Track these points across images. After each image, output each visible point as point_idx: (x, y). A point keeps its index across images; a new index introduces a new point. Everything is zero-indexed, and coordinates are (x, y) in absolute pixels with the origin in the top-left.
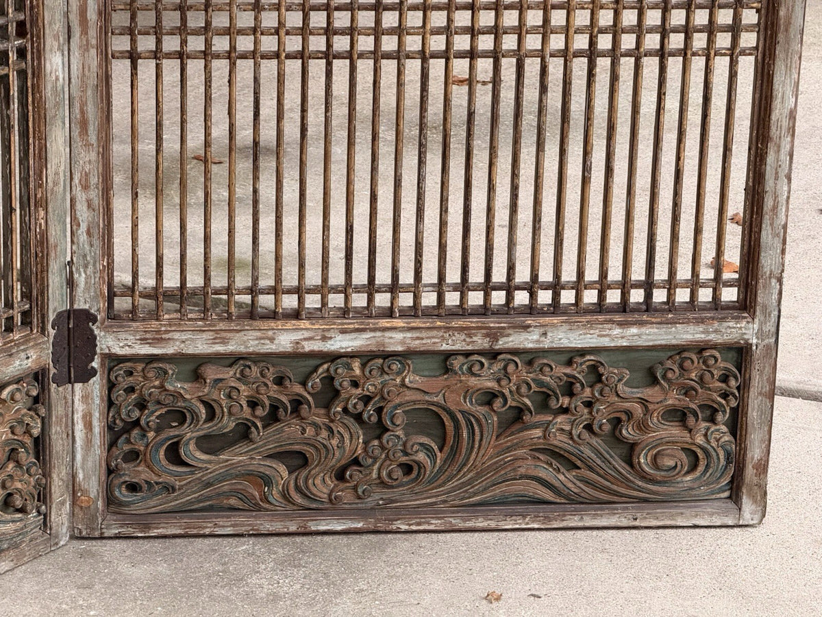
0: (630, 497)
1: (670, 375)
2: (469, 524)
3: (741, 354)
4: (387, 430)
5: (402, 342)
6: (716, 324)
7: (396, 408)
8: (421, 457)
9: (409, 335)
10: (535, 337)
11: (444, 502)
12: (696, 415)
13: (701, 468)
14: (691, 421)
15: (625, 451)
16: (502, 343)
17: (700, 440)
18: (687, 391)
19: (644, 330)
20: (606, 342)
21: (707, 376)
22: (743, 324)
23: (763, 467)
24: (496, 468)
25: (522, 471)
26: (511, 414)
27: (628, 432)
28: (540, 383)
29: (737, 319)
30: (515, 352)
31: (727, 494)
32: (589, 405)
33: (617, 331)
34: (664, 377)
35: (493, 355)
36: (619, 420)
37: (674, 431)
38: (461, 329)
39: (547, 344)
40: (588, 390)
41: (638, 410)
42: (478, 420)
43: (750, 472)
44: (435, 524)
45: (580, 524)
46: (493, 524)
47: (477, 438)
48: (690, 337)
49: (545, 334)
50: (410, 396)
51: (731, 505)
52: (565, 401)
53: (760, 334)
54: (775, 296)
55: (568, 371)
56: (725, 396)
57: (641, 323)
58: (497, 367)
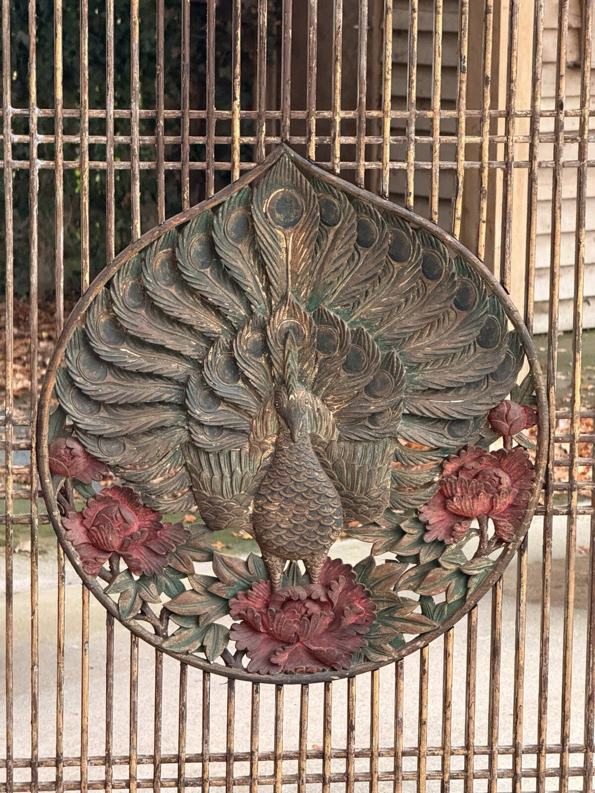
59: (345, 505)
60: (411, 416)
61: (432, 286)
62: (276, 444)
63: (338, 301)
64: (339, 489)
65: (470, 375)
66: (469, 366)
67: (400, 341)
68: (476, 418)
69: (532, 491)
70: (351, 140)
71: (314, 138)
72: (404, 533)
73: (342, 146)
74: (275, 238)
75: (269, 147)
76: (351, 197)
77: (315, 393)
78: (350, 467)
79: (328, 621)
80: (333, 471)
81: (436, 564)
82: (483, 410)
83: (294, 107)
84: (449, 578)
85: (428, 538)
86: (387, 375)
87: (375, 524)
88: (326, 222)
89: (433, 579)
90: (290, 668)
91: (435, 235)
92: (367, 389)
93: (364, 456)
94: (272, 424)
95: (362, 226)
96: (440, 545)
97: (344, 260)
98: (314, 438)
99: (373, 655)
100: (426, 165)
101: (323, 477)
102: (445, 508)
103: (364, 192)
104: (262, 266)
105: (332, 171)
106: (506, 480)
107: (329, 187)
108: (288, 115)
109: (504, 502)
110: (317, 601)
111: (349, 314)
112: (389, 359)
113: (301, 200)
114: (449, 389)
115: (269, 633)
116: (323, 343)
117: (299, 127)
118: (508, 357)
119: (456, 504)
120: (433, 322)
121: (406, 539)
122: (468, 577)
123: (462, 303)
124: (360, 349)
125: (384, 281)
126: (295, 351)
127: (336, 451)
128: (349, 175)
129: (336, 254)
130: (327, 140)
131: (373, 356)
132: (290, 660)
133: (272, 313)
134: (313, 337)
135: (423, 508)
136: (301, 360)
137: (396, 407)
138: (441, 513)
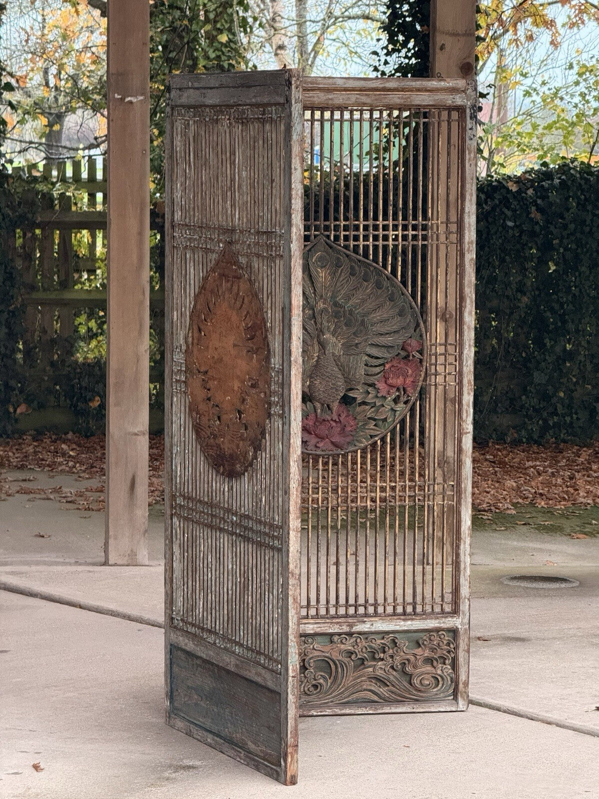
0: (410, 699)
1: (425, 643)
2: (343, 712)
3: (454, 632)
4: (307, 669)
5: (313, 629)
6: (444, 619)
7: (310, 659)
8: (321, 681)
9: (315, 626)
10: (368, 626)
11: (332, 702)
12: (437, 661)
13: (440, 685)
14: (435, 663)
15: (408, 679)
16: (355, 629)
17: (439, 672)
18: (433, 650)
19: (414, 622)
20: (398, 628)
21: (441, 644)
22: (455, 619)
23: (466, 684)
24: (353, 686)
25: (365, 687)
26: (359, 662)
27: (409, 669)
28: (371, 647)
29: (452, 617)
30: (360, 633)
31: (452, 697)
32: (392, 657)
33: (402, 623)
34: (423, 644)
35: (350, 634)
36: (405, 663)
37: (429, 668)
38: (338, 623)
39: (373, 629)
40: (391, 651)
41: (412, 659)
42: (345, 664)
43: (461, 686)
44: (328, 712)
45: (390, 711)
46: (353, 712)
47: (345, 672)
48: (433, 625)
49: (372, 625)
50: (316, 653)
51: (454, 702)
52: (382, 655)
53: (462, 623)
54: (467, 607)
55: (382, 641)
56: (449, 652)
57: (412, 619)
58: (353, 640)
59: (345, 382)
60: (372, 344)
61: (380, 291)
62: (318, 356)
63: (342, 298)
64: (343, 375)
65: (395, 328)
66: (395, 324)
67: (368, 313)
68: (398, 345)
69: (420, 375)
70: (347, 233)
71: (333, 232)
72: (369, 393)
73: (344, 235)
74: (317, 272)
75: (315, 236)
76: (347, 256)
77: (333, 335)
78: (348, 366)
79: (339, 429)
80: (341, 368)
81: (383, 406)
82: (400, 342)
83: (325, 220)
84: (388, 411)
85: (379, 395)
86: (362, 328)
87: (357, 389)
88: (338, 266)
89: (381, 412)
90: (324, 448)
91: (380, 271)
92: (354, 334)
93: (353, 361)
94: (316, 348)
95: (352, 268)
96: (384, 398)
97: (345, 281)
98: (333, 354)
99: (357, 444)
100: (376, 243)
101: (336, 369)
102: (386, 382)
103: (352, 254)
104: (313, 283)
105: (340, 245)
106: (410, 371)
107: (339, 252)
108: (321, 223)
109: (409, 380)
110: (335, 421)
111: (347, 303)
112: (363, 321)
113: (327, 257)
114: (387, 334)
115: (315, 435)
116: (336, 315)
117: (327, 228)
118: (410, 321)
119: (390, 381)
120: (379, 307)
121: (370, 395)
122: (396, 411)
123: (391, 300)
124: (352, 317)
125: (360, 290)
126: (326, 317)
127: (342, 360)
128: (346, 247)
129: (341, 279)
130: (338, 233)
131: (357, 320)
132: (324, 446)
133: (317, 303)
134: (333, 312)
135: (376, 383)
136: (328, 322)
137: (366, 340)
138: (384, 385)
